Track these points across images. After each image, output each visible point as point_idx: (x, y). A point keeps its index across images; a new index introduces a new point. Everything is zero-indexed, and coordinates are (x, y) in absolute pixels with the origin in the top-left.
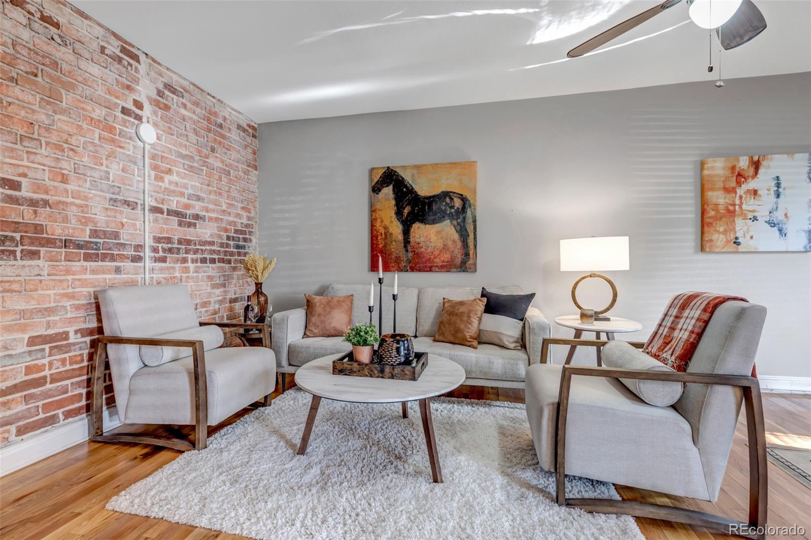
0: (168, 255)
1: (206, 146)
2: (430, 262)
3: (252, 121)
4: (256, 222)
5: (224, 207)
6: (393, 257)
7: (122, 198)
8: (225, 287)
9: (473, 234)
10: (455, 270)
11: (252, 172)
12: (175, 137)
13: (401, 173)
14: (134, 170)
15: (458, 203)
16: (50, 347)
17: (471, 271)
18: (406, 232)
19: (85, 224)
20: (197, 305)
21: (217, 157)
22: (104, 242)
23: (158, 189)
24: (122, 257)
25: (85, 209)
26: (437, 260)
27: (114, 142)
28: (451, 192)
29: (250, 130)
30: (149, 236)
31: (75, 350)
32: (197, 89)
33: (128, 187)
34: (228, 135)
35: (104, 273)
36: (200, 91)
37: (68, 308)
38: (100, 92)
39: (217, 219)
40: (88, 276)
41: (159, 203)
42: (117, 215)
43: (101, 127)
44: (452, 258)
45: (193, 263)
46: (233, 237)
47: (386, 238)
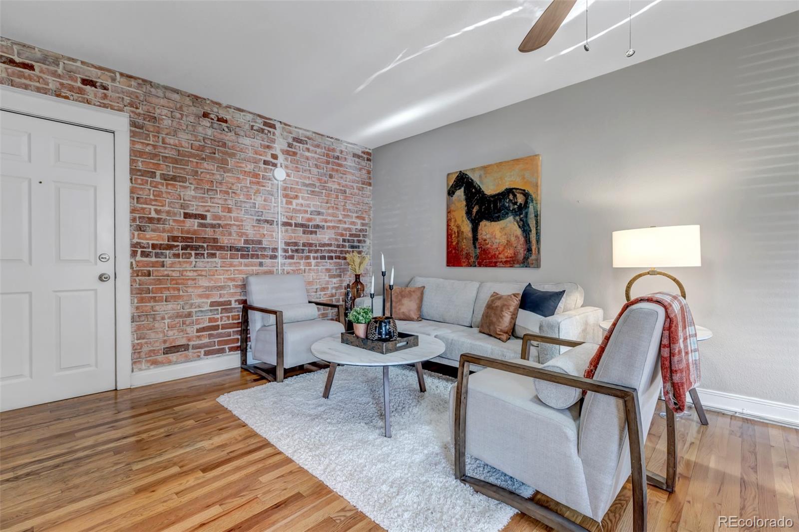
0: (295, 254)
1: (325, 175)
2: (495, 257)
3: (366, 148)
4: (370, 227)
5: (341, 218)
6: (464, 253)
7: (264, 218)
8: (341, 277)
9: (535, 229)
10: (518, 265)
11: (367, 188)
12: (301, 173)
13: (471, 175)
14: (272, 200)
15: (520, 199)
16: (221, 309)
17: (533, 266)
18: (475, 230)
19: (241, 236)
20: (317, 289)
21: (334, 182)
22: (252, 247)
23: (288, 210)
24: (264, 256)
25: (241, 227)
26: (501, 256)
27: (258, 183)
28: (515, 189)
29: (365, 156)
30: (281, 242)
31: (235, 312)
32: (317, 136)
33: (268, 211)
34: (345, 163)
35: (252, 266)
36: (320, 136)
37: (231, 286)
38: (250, 155)
39: (334, 227)
40: (243, 268)
41: (289, 219)
42: (261, 229)
43: (251, 175)
44: (515, 254)
45: (314, 259)
46: (348, 240)
47: (458, 236)
